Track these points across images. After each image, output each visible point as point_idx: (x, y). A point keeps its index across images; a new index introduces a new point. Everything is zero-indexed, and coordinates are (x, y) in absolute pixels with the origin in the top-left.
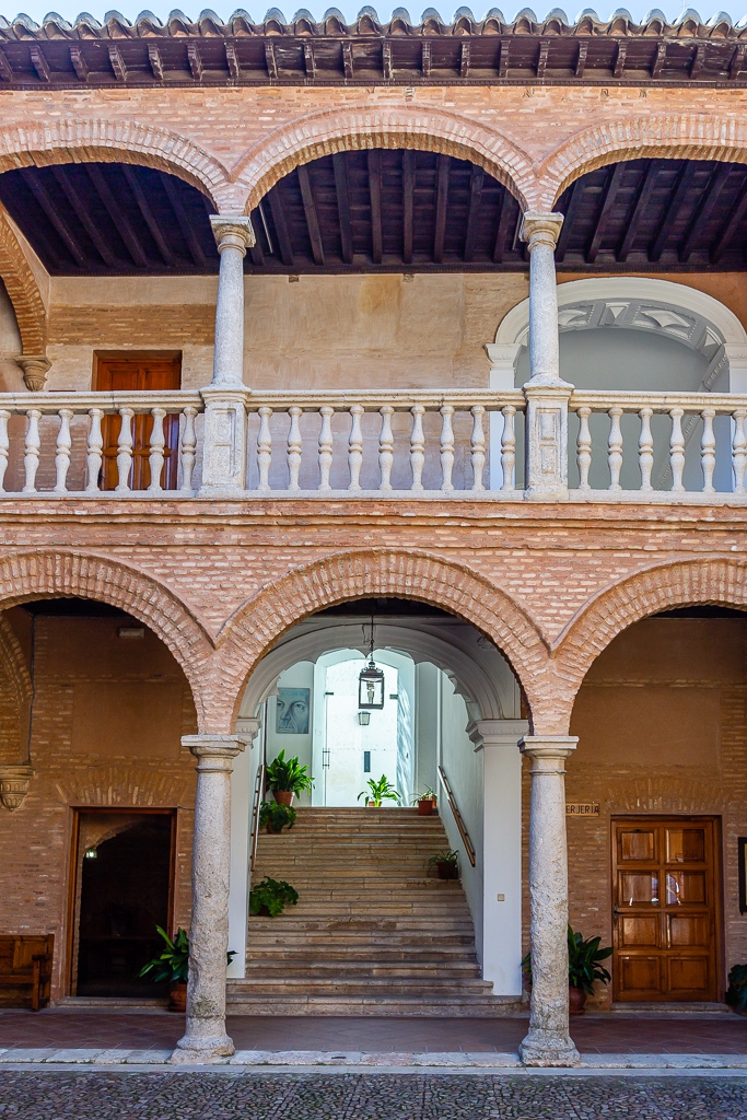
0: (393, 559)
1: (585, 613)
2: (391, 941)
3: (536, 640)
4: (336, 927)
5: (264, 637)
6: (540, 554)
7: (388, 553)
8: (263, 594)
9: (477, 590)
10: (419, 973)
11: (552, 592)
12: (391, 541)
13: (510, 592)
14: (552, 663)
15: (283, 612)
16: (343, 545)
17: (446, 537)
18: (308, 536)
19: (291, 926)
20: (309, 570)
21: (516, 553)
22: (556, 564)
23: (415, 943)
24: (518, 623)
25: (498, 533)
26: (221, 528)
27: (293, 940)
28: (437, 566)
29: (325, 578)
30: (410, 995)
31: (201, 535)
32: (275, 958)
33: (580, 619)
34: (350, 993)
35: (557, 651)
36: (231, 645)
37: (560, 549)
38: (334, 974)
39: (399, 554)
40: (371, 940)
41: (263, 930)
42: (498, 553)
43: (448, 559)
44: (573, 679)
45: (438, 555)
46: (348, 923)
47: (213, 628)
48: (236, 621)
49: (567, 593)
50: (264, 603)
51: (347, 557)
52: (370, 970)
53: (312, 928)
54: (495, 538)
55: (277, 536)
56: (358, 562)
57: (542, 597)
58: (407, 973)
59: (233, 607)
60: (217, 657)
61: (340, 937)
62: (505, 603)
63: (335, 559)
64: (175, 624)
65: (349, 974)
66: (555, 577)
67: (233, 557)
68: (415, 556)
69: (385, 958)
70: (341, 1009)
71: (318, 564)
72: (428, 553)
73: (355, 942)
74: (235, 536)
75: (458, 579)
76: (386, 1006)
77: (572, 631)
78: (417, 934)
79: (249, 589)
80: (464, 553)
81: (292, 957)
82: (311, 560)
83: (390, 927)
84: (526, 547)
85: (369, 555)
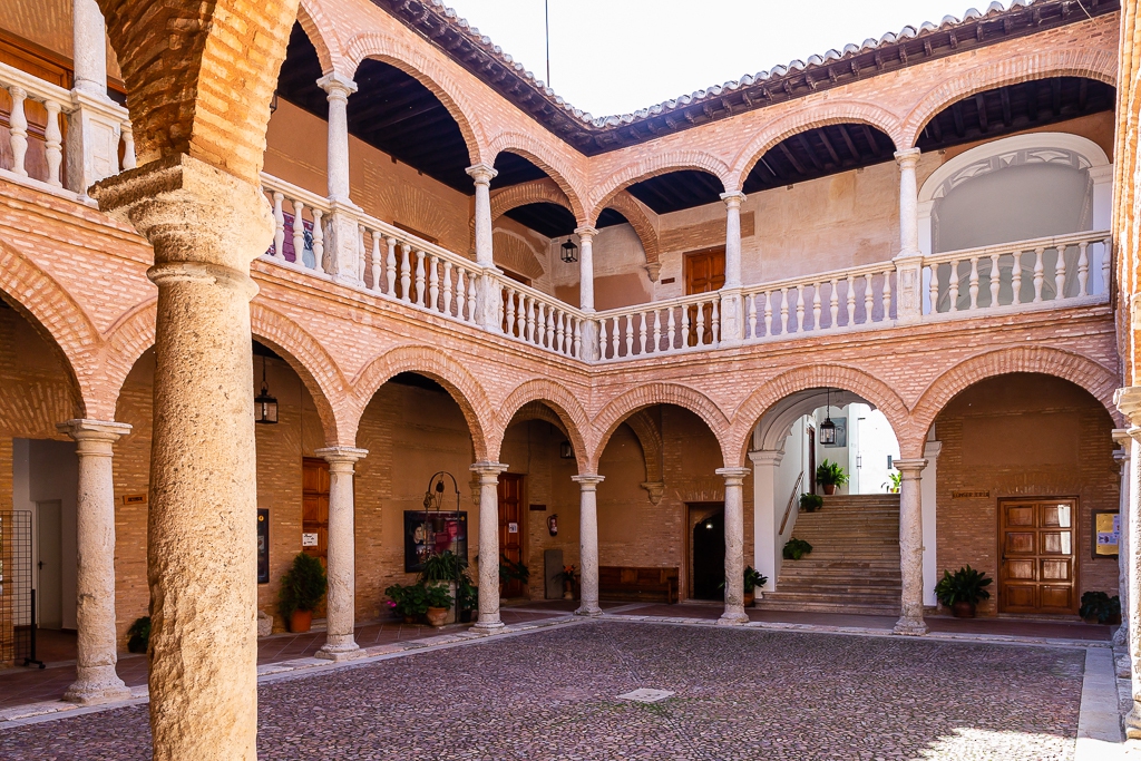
0: (819, 368)
1: (931, 387)
2: (864, 574)
3: (901, 405)
4: (833, 566)
5: (754, 417)
6: (903, 356)
7: (816, 366)
8: (753, 394)
9: (866, 380)
10: (875, 592)
11: (911, 377)
12: (817, 359)
13: (885, 380)
14: (911, 417)
15: (763, 403)
16: (792, 364)
17: (848, 353)
18: (774, 361)
19: (807, 565)
20: (775, 380)
21: (889, 357)
22: (913, 361)
23: (878, 575)
24: (890, 397)
25: (878, 347)
26: (730, 362)
27: (806, 573)
28: (843, 370)
29: (784, 382)
30: (866, 603)
31: (721, 367)
32: (794, 581)
33: (927, 391)
34: (832, 600)
35: (913, 411)
36: (738, 421)
37: (915, 352)
38: (826, 591)
39: (822, 365)
40: (851, 573)
41: (792, 567)
42: (879, 358)
43: (849, 366)
44: (923, 426)
45: (843, 364)
46: (840, 564)
47: (728, 414)
48: (740, 410)
49: (920, 377)
50: (753, 399)
51: (795, 370)
52: (846, 589)
53: (819, 566)
54: (876, 350)
55: (758, 363)
56: (801, 372)
57: (904, 381)
58: (868, 591)
59: (738, 402)
60: (731, 428)
61: (833, 571)
62: (882, 386)
63: (788, 372)
64: (711, 413)
65: (834, 591)
66: (913, 368)
67: (737, 376)
68: (831, 366)
69: (857, 583)
70: (824, 609)
71: (780, 376)
72: (838, 363)
73: (842, 574)
74: (738, 366)
75: (856, 376)
76: (849, 608)
77: (922, 398)
78: (880, 570)
79: (746, 393)
80: (859, 361)
81: (804, 581)
82: (776, 374)
83: (866, 566)
84: (894, 353)
85: (807, 367)
